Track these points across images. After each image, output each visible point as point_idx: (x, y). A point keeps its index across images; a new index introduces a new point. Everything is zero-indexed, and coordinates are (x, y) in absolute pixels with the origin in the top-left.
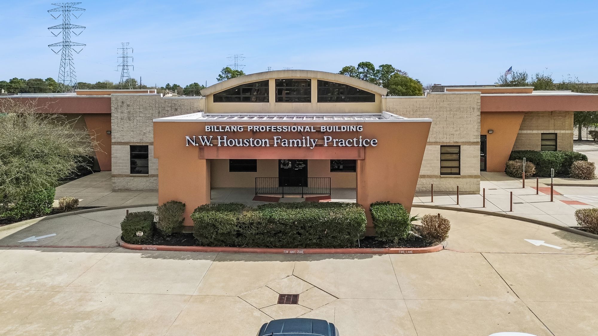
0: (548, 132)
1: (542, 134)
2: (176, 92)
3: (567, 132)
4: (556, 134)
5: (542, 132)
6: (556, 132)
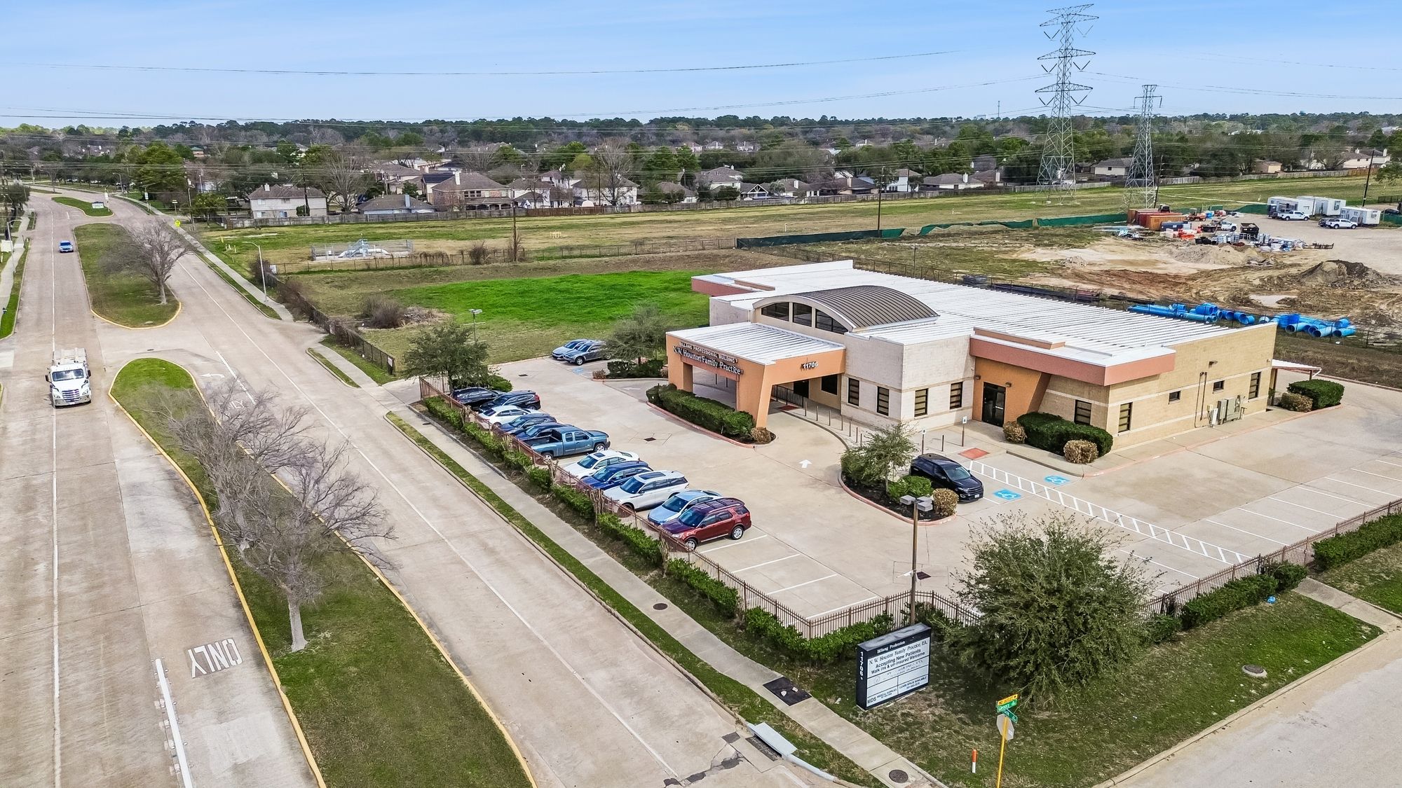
0: (1082, 400)
1: (1076, 401)
3: (1102, 404)
4: (1091, 404)
5: (1077, 398)
6: (1090, 402)
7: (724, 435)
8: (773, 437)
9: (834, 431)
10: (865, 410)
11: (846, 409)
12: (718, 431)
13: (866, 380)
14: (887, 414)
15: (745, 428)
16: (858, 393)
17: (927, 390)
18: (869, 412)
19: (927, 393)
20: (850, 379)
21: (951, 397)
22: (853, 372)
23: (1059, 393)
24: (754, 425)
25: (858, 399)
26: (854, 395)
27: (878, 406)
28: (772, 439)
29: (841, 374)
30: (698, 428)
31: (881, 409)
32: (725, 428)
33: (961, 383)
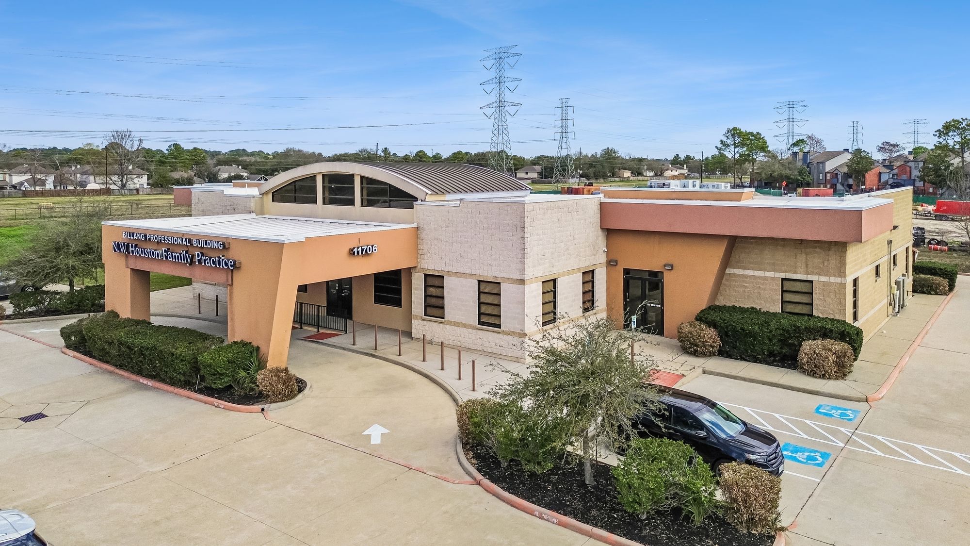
0: (794, 276)
1: (783, 279)
2: (685, 168)
3: (833, 279)
4: (811, 282)
5: (783, 275)
6: (810, 278)
7: (200, 391)
8: (301, 386)
9: (411, 363)
10: (457, 324)
11: (421, 327)
12: (187, 385)
13: (456, 274)
14: (499, 326)
15: (243, 374)
16: (443, 298)
17: (554, 281)
18: (465, 326)
19: (555, 286)
20: (426, 276)
21: (584, 293)
22: (432, 264)
23: (750, 273)
24: (262, 365)
25: (443, 308)
26: (433, 301)
27: (480, 314)
28: (300, 390)
29: (409, 270)
30: (150, 383)
31: (483, 319)
32: (203, 379)
33: (593, 271)
